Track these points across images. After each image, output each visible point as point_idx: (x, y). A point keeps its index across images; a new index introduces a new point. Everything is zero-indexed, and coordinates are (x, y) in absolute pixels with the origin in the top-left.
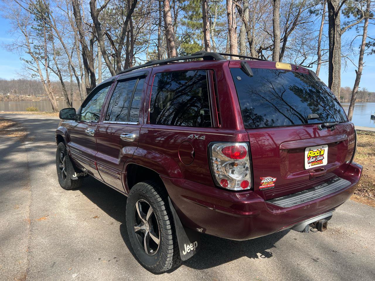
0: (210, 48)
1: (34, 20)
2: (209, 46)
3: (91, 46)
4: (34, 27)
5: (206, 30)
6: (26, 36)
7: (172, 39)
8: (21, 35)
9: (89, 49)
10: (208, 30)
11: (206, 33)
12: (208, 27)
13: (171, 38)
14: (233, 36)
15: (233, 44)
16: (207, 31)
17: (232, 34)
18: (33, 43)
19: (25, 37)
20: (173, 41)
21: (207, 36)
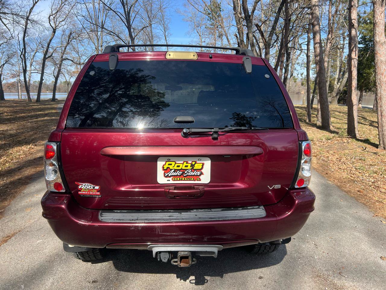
0: (356, 29)
1: (208, 20)
2: (355, 27)
3: (247, 39)
4: (207, 27)
5: (352, 6)
6: (200, 35)
7: (316, 23)
8: (195, 35)
9: (245, 43)
10: (354, 6)
11: (352, 11)
12: (354, 2)
13: (314, 21)
14: (378, 11)
15: (377, 21)
16: (352, 8)
17: (377, 9)
18: (205, 42)
19: (199, 37)
20: (317, 25)
21: (352, 14)
